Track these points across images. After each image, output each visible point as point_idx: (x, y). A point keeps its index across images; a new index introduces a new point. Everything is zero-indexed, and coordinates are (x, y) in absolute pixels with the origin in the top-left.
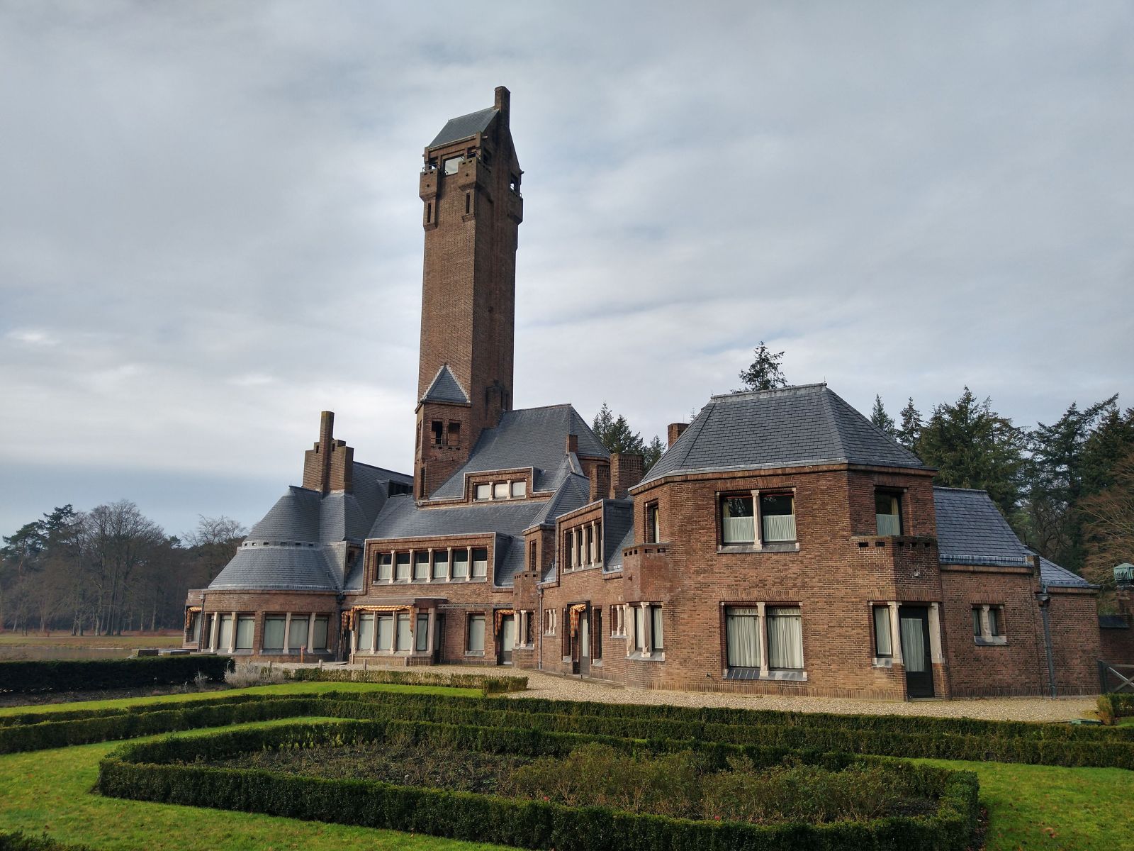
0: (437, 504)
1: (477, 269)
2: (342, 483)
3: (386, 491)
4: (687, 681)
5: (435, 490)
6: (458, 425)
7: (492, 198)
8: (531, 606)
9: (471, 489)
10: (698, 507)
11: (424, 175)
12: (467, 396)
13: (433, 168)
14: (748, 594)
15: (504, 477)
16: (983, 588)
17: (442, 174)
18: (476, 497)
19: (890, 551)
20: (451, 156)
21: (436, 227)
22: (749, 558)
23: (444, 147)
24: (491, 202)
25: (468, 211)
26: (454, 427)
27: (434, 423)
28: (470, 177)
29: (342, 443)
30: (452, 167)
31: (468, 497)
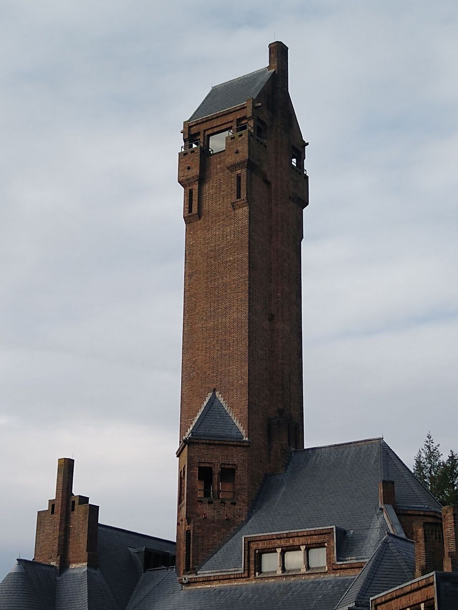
0: (208, 580)
1: (252, 267)
2: (85, 554)
3: (141, 563)
5: (204, 561)
7: (269, 179)
9: (252, 559)
11: (182, 155)
12: (243, 432)
13: (194, 146)
15: (297, 542)
17: (205, 152)
18: (259, 569)
20: (215, 130)
21: (200, 217)
23: (208, 120)
24: (267, 183)
25: (239, 196)
26: (228, 474)
27: (201, 469)
28: (241, 154)
29: (84, 500)
30: (217, 143)
31: (249, 570)
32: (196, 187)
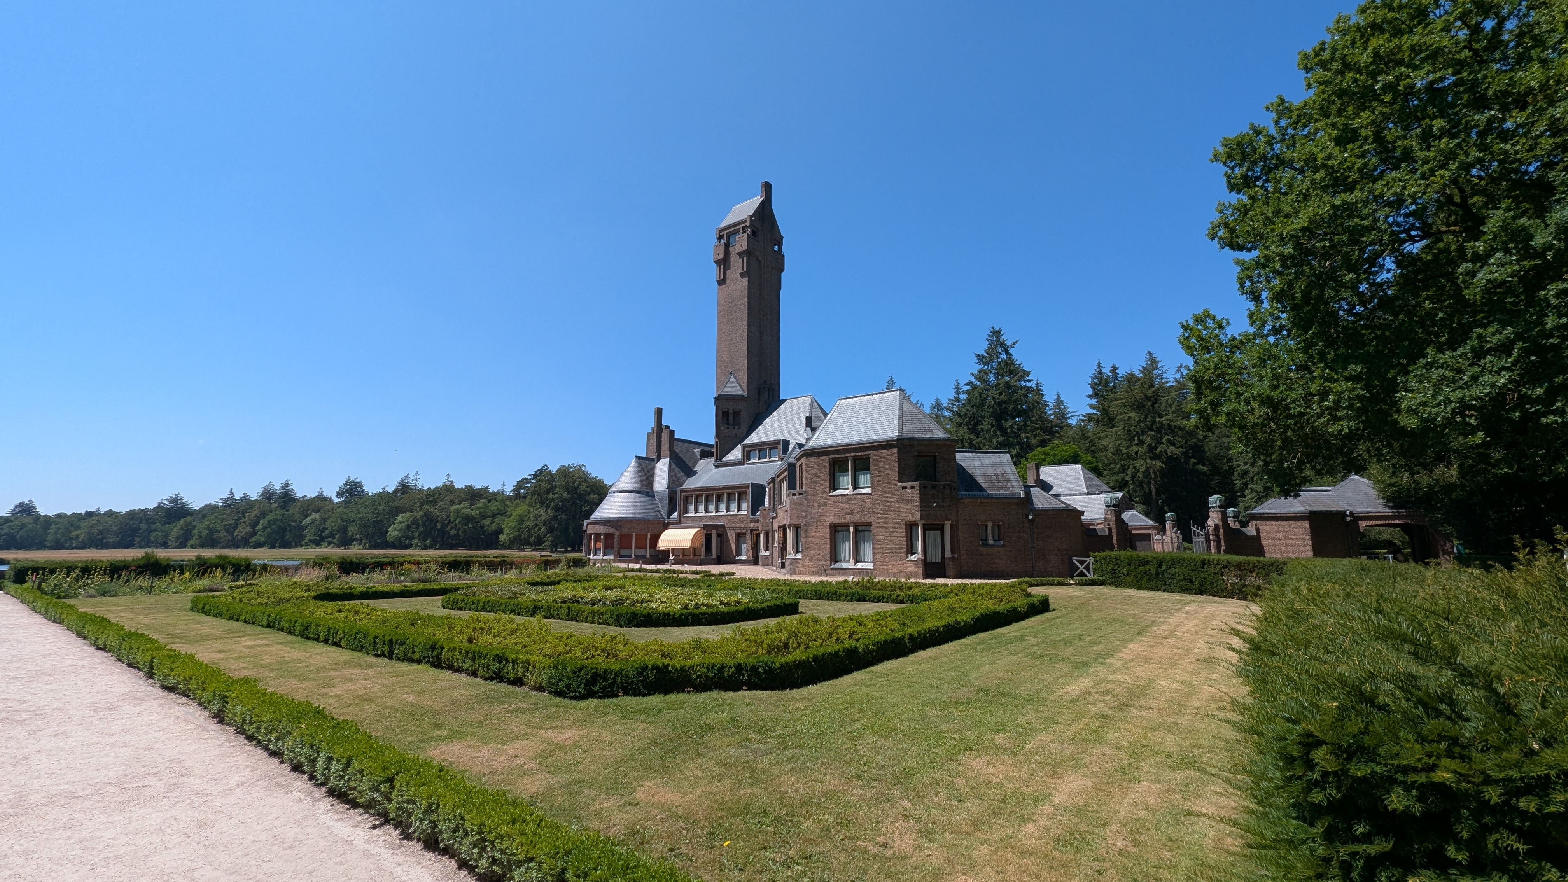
0: (726, 464)
1: (750, 307)
2: (668, 450)
4: (811, 569)
5: (725, 455)
6: (739, 412)
7: (760, 258)
8: (767, 529)
9: (745, 454)
10: (820, 468)
12: (745, 392)
13: (722, 241)
14: (844, 519)
16: (987, 512)
17: (727, 246)
18: (748, 459)
19: (918, 492)
20: (732, 233)
21: (725, 281)
22: (846, 498)
23: (728, 227)
24: (760, 262)
25: (743, 270)
26: (737, 414)
27: (724, 413)
28: (743, 247)
29: (668, 427)
30: (734, 240)
31: (744, 459)
32: (723, 265)
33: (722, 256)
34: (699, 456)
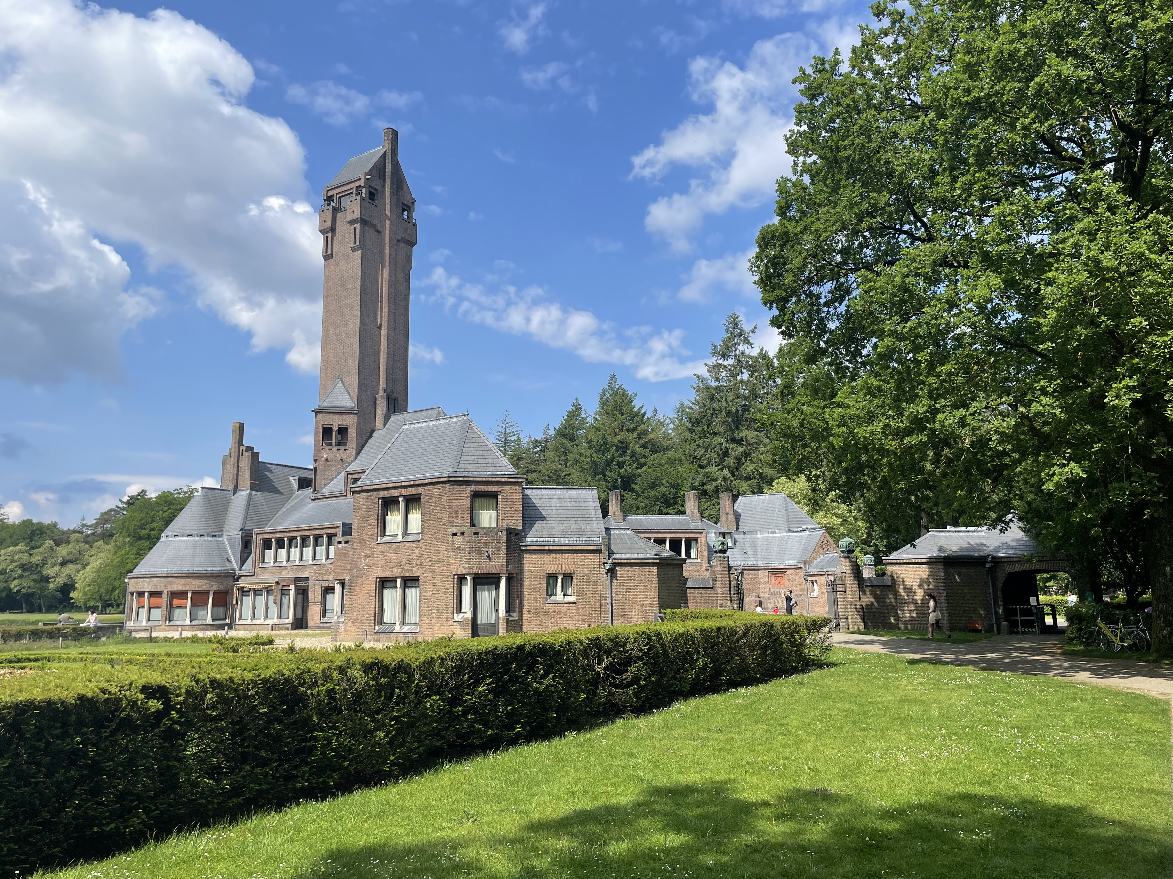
0: (325, 498)
2: (249, 483)
5: (325, 486)
6: (347, 429)
10: (369, 510)
11: (322, 212)
12: (354, 403)
14: (392, 571)
16: (557, 562)
17: (336, 210)
20: (344, 194)
21: (332, 257)
22: (394, 546)
23: (339, 187)
24: (379, 233)
25: (355, 243)
26: (343, 431)
27: (324, 429)
28: (356, 213)
29: (250, 449)
32: (330, 235)
33: (329, 224)
34: (296, 487)
